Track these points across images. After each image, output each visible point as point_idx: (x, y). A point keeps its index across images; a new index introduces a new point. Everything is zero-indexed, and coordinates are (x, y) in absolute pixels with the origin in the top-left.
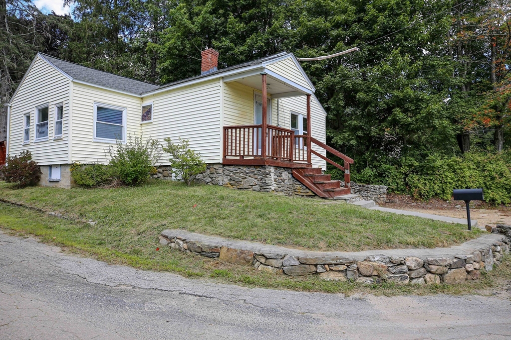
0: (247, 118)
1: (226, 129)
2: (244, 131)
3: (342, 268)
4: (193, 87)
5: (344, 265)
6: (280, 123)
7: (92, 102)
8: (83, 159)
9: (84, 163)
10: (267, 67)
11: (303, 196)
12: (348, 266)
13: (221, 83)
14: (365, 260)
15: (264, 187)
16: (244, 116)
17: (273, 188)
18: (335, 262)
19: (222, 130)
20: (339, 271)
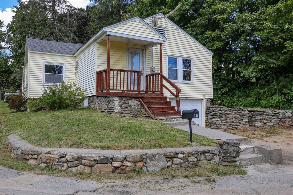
0: (120, 64)
1: (98, 73)
2: (117, 73)
3: (36, 157)
4: (88, 47)
5: (36, 155)
6: (154, 65)
7: (42, 62)
8: (35, 96)
9: (36, 98)
10: (109, 30)
11: (144, 116)
12: (38, 156)
13: (95, 44)
14: (47, 153)
15: (110, 111)
16: (116, 64)
17: (117, 111)
18: (32, 153)
19: (95, 74)
20: (34, 159)
